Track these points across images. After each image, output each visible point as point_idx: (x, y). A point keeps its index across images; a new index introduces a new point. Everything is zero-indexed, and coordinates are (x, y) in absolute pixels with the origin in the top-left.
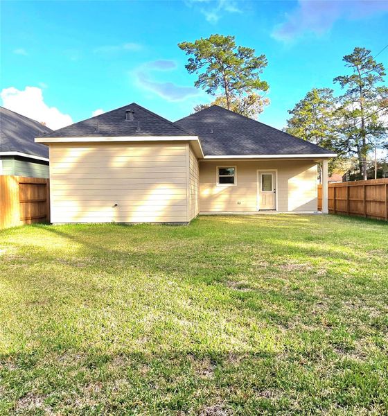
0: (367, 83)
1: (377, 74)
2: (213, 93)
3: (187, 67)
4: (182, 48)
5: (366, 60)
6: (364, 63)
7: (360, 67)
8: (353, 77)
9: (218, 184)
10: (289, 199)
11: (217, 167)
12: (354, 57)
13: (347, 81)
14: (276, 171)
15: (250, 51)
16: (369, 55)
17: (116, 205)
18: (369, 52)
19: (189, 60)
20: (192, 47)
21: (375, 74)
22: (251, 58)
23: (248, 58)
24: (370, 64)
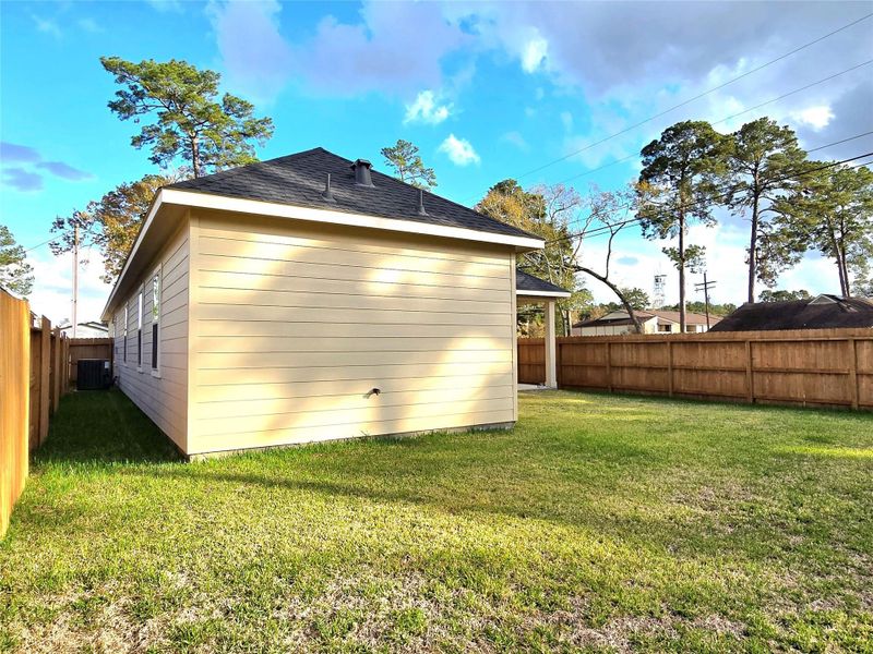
2: (164, 164)
3: (113, 106)
4: (108, 66)
12: (396, 153)
15: (246, 106)
17: (376, 391)
19: (119, 93)
20: (132, 72)
22: (246, 119)
23: (240, 116)
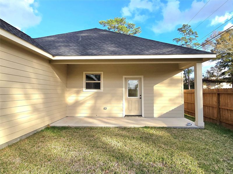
0: (189, 41)
1: (194, 37)
5: (189, 30)
6: (187, 32)
7: (185, 33)
8: (183, 38)
9: (84, 89)
10: (155, 105)
11: (84, 73)
12: (183, 29)
13: (180, 40)
14: (142, 77)
16: (190, 28)
18: (190, 26)
21: (193, 37)
22: (133, 29)
24: (191, 32)
